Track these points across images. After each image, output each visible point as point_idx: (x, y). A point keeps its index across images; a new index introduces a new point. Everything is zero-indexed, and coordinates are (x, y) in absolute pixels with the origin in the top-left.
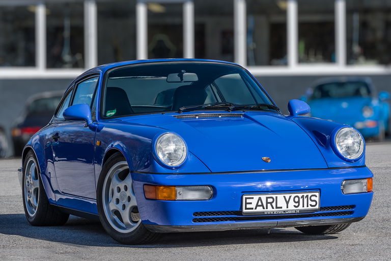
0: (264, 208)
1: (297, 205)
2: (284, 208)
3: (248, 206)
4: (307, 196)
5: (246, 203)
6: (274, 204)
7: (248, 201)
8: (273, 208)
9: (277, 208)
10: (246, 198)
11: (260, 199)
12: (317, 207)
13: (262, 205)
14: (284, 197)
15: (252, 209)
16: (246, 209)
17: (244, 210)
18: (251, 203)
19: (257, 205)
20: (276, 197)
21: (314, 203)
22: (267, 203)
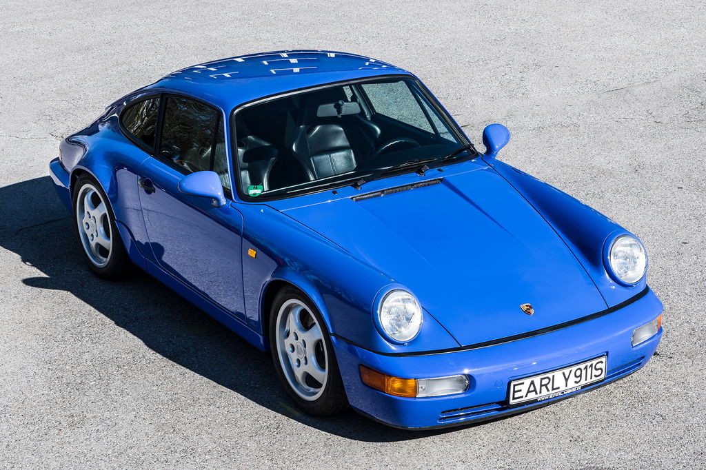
0: (536, 393)
1: (578, 379)
2: (563, 388)
3: (517, 395)
4: (591, 366)
5: (514, 392)
6: (550, 386)
7: (517, 388)
8: (548, 391)
9: (553, 389)
10: (514, 386)
11: (532, 383)
12: (603, 376)
13: (535, 390)
14: (564, 373)
15: (522, 397)
16: (514, 398)
17: (512, 402)
18: (520, 391)
19: (529, 392)
20: (553, 376)
21: (599, 372)
22: (541, 386)
